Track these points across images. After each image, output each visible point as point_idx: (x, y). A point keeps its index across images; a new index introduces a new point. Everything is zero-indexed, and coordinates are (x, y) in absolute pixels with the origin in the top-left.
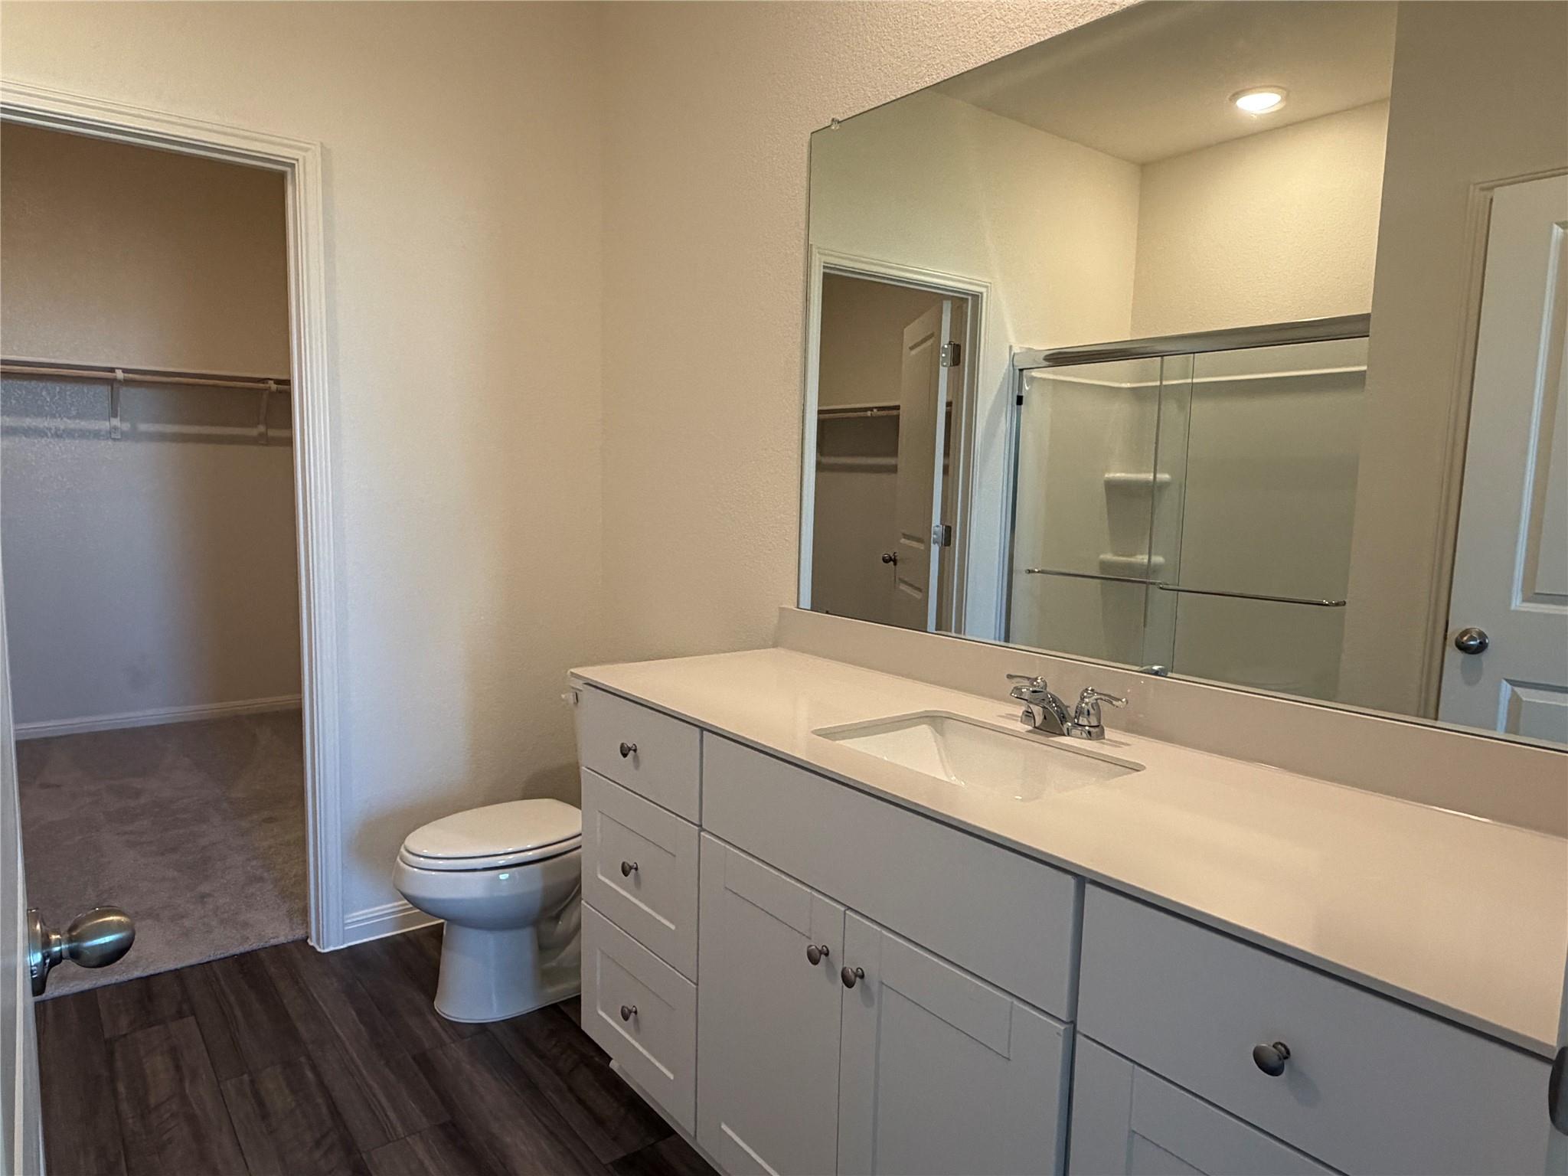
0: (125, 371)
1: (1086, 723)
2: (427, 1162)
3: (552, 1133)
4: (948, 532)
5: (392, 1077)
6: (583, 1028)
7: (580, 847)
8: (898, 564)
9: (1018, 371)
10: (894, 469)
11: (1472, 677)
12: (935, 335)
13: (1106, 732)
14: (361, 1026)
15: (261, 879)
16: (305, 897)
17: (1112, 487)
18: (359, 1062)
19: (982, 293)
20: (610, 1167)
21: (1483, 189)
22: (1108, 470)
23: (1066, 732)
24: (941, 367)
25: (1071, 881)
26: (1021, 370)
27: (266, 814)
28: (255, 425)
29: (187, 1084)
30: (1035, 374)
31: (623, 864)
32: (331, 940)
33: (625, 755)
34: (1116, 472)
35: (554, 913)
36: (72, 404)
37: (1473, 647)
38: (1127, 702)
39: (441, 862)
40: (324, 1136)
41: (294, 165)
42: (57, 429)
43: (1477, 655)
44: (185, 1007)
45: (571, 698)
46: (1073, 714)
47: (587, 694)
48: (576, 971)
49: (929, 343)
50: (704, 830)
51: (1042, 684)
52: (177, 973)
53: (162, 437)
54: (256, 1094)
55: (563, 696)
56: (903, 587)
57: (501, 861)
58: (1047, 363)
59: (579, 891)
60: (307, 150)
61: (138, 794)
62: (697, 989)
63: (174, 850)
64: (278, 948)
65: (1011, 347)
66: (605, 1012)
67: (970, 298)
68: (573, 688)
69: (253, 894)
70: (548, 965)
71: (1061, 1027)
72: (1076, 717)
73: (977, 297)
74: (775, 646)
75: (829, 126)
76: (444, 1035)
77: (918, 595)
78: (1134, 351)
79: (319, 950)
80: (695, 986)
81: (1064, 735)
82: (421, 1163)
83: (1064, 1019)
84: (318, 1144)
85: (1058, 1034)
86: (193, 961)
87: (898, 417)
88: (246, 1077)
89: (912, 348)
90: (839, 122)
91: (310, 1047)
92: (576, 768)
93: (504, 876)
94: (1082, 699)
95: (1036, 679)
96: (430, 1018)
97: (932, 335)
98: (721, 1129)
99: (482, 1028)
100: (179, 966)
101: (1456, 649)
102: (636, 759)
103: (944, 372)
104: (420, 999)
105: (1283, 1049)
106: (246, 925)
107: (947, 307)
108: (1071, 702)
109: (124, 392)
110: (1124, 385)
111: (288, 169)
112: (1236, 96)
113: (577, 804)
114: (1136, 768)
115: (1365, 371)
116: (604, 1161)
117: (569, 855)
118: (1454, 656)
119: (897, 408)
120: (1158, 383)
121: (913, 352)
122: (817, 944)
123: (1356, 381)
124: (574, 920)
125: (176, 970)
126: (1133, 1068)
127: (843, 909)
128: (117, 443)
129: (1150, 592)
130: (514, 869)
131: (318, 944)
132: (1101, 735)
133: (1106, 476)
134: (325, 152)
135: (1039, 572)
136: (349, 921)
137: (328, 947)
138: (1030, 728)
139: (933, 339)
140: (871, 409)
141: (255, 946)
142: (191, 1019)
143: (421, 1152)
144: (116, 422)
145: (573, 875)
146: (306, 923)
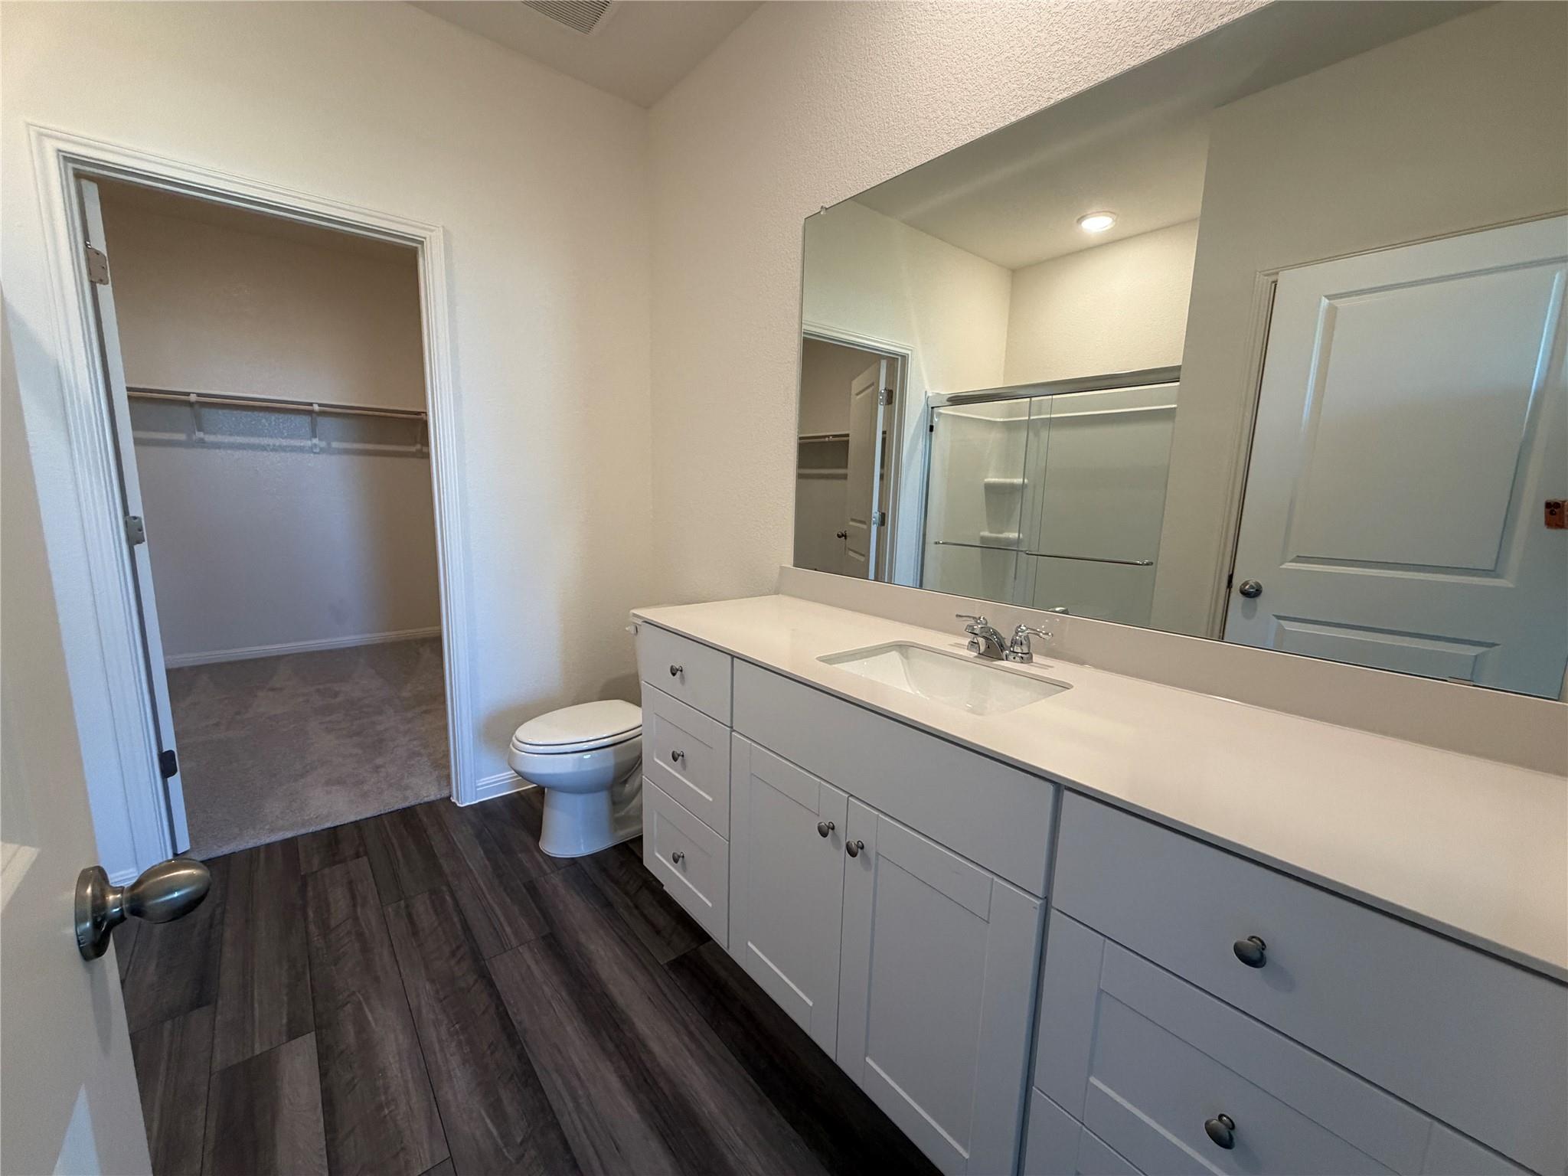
0: (320, 405)
1: (1019, 651)
2: (533, 967)
3: (622, 940)
4: (883, 517)
5: (508, 900)
6: (645, 864)
7: (641, 734)
8: (848, 538)
9: (930, 409)
10: (845, 477)
11: (1249, 614)
12: (875, 384)
13: (1034, 658)
14: (487, 862)
15: (419, 754)
16: (448, 767)
17: (990, 488)
18: (484, 888)
19: (908, 354)
20: (666, 967)
21: (1266, 275)
22: (986, 477)
23: (1005, 658)
24: (879, 405)
25: (1051, 788)
26: (932, 408)
27: (424, 708)
28: (414, 444)
29: (359, 910)
30: (942, 410)
31: (674, 752)
32: (466, 799)
33: (674, 674)
34: (992, 478)
35: (623, 780)
36: (284, 428)
37: (1252, 593)
38: (1052, 635)
39: (542, 748)
40: (458, 948)
41: (423, 242)
42: (274, 445)
43: (1252, 599)
44: (361, 849)
45: (633, 631)
46: (1009, 644)
47: (645, 629)
48: (639, 818)
49: (871, 389)
50: (734, 731)
51: (984, 622)
52: (356, 824)
53: (346, 452)
54: (410, 916)
55: (627, 629)
56: (851, 554)
57: (585, 746)
58: (950, 403)
59: (641, 762)
60: (432, 231)
61: (336, 695)
62: (729, 844)
63: (358, 734)
64: (430, 805)
65: (926, 392)
66: (660, 853)
67: (900, 358)
68: (634, 623)
69: (413, 765)
70: (617, 815)
71: (1038, 902)
72: (1011, 646)
73: (904, 357)
74: (777, 593)
75: (819, 212)
76: (545, 867)
77: (862, 559)
78: (1003, 395)
79: (458, 805)
80: (727, 843)
81: (1003, 660)
82: (529, 967)
83: (1041, 896)
84: (453, 954)
85: (1034, 907)
86: (369, 815)
87: (848, 441)
88: (402, 902)
89: (857, 394)
90: (826, 209)
91: (450, 879)
92: (636, 677)
93: (587, 756)
94: (1017, 633)
95: (980, 618)
96: (536, 854)
97: (873, 384)
98: (748, 946)
99: (573, 861)
100: (358, 819)
101: (1240, 594)
102: (682, 678)
103: (881, 409)
104: (529, 840)
105: (1258, 942)
106: (407, 788)
107: (884, 363)
108: (1007, 636)
109: (321, 420)
110: (998, 420)
111: (419, 246)
112: (1080, 220)
113: (639, 704)
114: (1065, 687)
115: (1175, 408)
116: (662, 963)
117: (634, 740)
118: (1236, 598)
119: (847, 435)
120: (1027, 418)
121: (859, 397)
122: (825, 822)
123: (1168, 415)
124: (636, 784)
125: (356, 821)
126: (1105, 941)
127: (847, 796)
128: (316, 455)
129: (1019, 555)
130: (594, 752)
131: (458, 801)
132: (1030, 660)
133: (986, 480)
134: (446, 233)
135: (943, 543)
136: (480, 784)
137: (466, 801)
138: (976, 654)
139: (873, 387)
140: (828, 436)
141: (413, 803)
142: (365, 859)
143: (527, 956)
144: (315, 441)
145: (638, 753)
146: (449, 784)
